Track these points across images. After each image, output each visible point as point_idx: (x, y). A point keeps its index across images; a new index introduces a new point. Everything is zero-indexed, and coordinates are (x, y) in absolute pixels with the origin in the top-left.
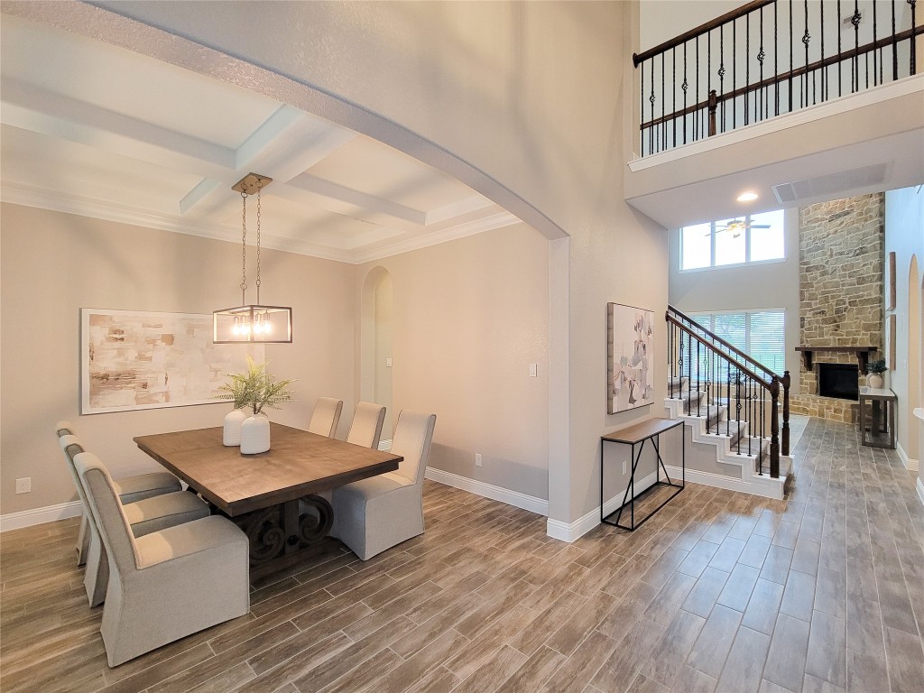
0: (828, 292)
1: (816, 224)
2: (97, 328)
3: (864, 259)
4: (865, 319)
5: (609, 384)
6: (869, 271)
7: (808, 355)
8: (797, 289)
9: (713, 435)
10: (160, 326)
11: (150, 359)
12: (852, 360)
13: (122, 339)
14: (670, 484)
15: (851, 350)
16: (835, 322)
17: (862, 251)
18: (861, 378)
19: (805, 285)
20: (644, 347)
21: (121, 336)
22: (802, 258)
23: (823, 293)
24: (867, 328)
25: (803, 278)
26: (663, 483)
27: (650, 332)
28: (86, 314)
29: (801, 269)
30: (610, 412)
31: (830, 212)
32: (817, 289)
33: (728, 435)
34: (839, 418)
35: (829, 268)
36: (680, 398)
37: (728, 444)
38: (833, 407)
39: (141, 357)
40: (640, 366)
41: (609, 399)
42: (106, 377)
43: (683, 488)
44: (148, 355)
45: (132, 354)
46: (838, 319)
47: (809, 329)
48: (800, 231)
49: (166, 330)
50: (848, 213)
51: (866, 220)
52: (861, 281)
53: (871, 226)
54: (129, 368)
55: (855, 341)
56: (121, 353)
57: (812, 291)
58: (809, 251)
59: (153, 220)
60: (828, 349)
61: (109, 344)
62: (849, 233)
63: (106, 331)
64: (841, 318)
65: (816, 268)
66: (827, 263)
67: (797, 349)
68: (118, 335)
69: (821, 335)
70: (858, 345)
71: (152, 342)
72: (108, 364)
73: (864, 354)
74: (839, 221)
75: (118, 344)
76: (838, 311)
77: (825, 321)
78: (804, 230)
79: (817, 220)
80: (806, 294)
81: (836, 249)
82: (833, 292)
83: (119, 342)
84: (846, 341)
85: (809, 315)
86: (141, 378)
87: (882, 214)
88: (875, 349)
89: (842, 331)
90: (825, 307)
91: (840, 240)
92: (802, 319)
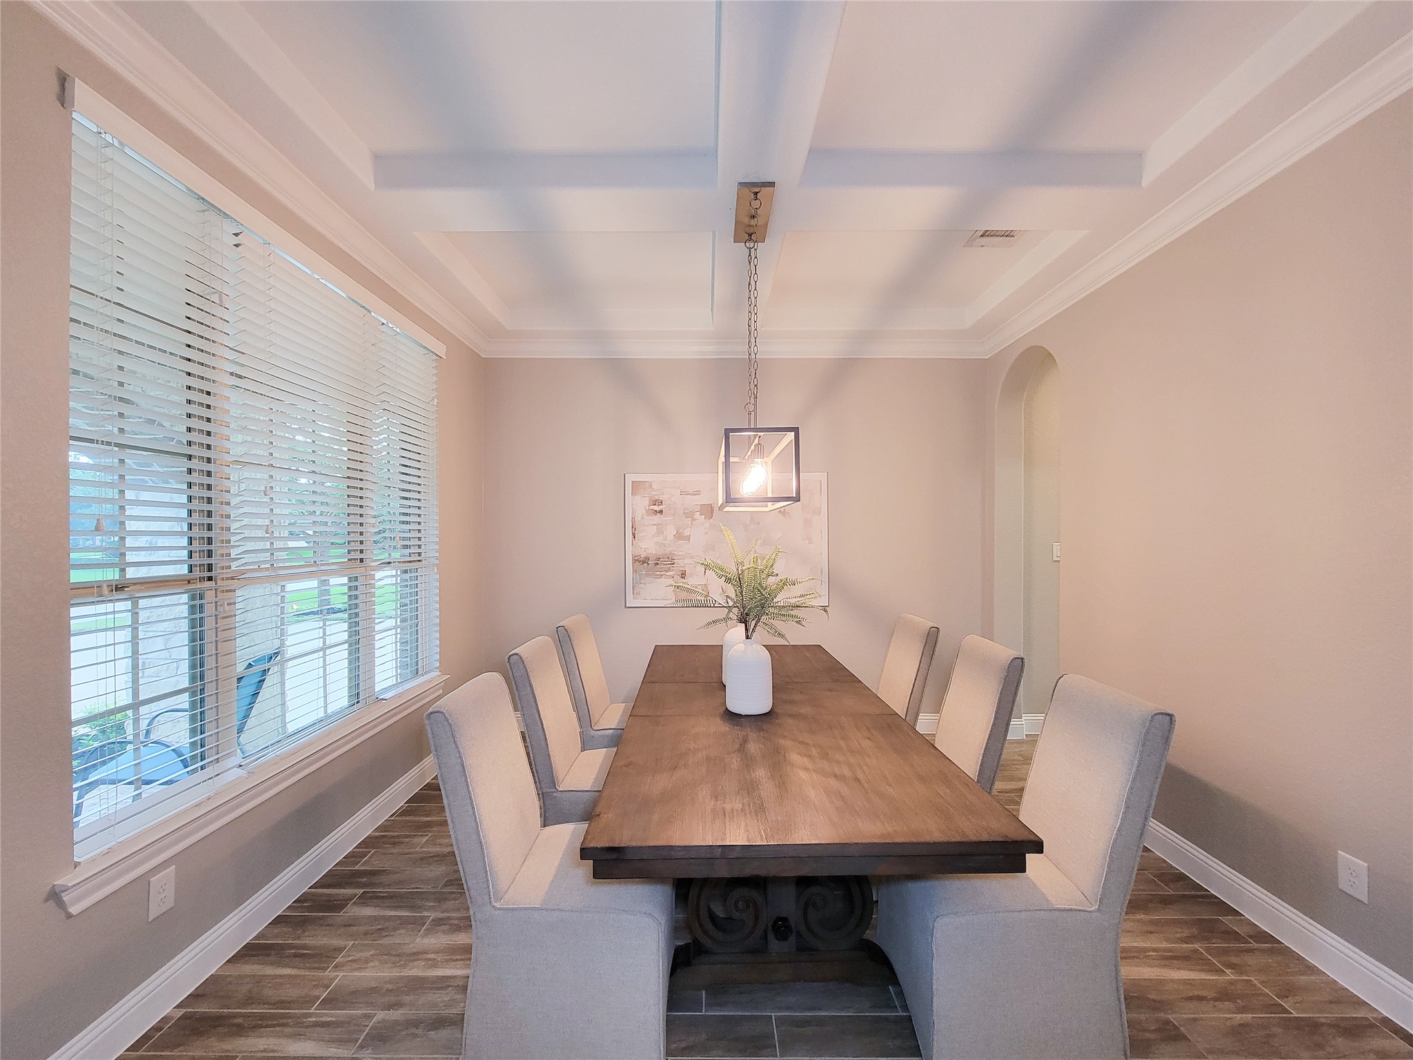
2: (638, 497)
10: (697, 493)
11: (688, 538)
13: (661, 512)
21: (661, 508)
28: (630, 478)
39: (679, 536)
42: (645, 561)
44: (687, 533)
45: (671, 532)
49: (704, 499)
54: (668, 550)
56: (660, 532)
59: (691, 350)
61: (650, 518)
63: (646, 501)
68: (657, 507)
71: (690, 515)
72: (648, 545)
75: (657, 518)
83: (659, 515)
86: (680, 564)
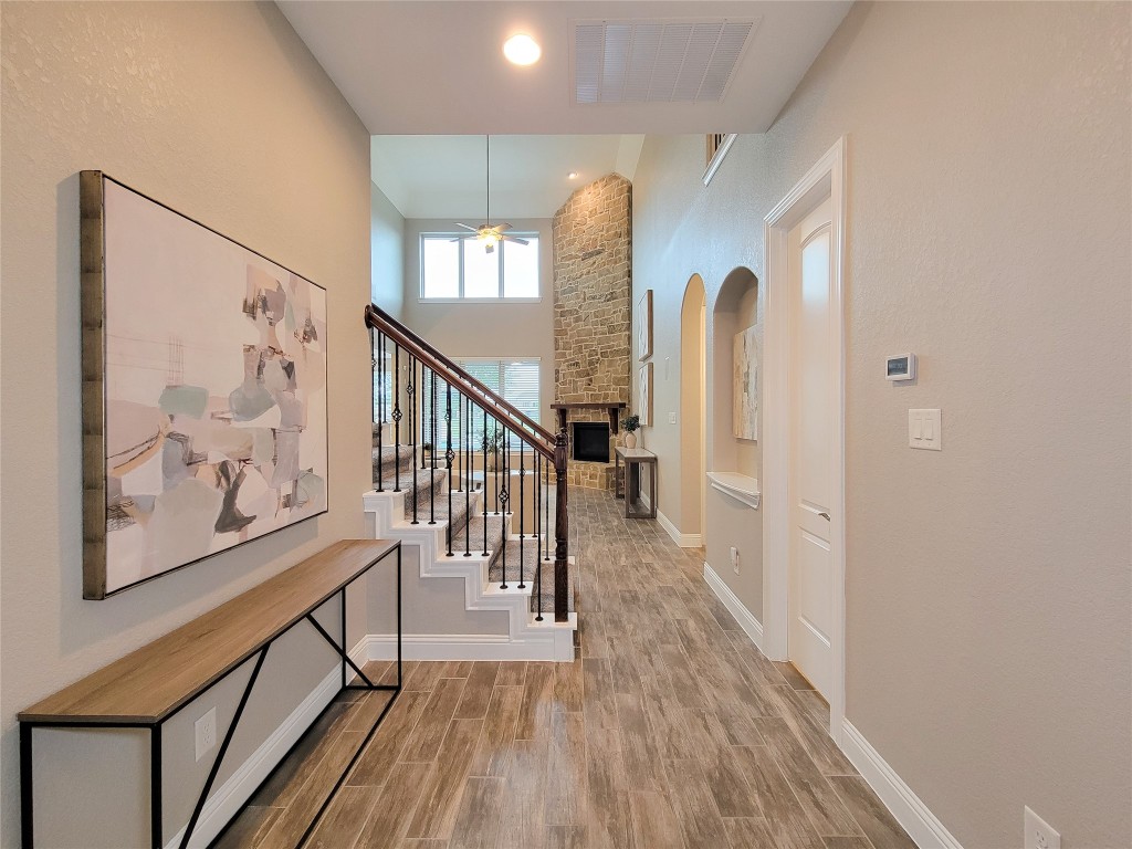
0: (582, 341)
1: (570, 262)
3: (615, 306)
4: (616, 372)
5: (93, 483)
6: (618, 320)
7: (562, 412)
8: (551, 336)
9: (459, 556)
12: (604, 418)
14: (371, 687)
15: (603, 406)
16: (588, 375)
17: (612, 296)
18: (612, 437)
19: (559, 332)
20: (289, 369)
22: (556, 300)
23: (577, 342)
24: (617, 382)
25: (558, 323)
26: (354, 688)
27: (309, 334)
29: (556, 313)
30: (94, 589)
31: (582, 249)
32: (571, 337)
33: (485, 554)
34: (595, 485)
35: (582, 313)
36: (397, 490)
37: (484, 572)
38: (588, 472)
40: (271, 418)
41: (93, 541)
43: (398, 689)
46: (591, 372)
47: (563, 383)
48: (555, 268)
50: (599, 253)
51: (616, 263)
52: (612, 330)
53: (620, 271)
55: (606, 396)
57: (566, 338)
58: (564, 292)
60: (582, 406)
62: (600, 275)
64: (594, 370)
65: (570, 312)
66: (580, 307)
67: (552, 406)
69: (575, 390)
70: (609, 401)
73: (614, 410)
74: (591, 261)
76: (591, 363)
77: (579, 374)
78: (559, 267)
79: (571, 257)
80: (561, 344)
81: (589, 293)
82: (587, 341)
84: (597, 397)
85: (564, 366)
87: (630, 258)
88: (623, 405)
89: (595, 386)
90: (578, 358)
91: (592, 283)
92: (557, 372)
